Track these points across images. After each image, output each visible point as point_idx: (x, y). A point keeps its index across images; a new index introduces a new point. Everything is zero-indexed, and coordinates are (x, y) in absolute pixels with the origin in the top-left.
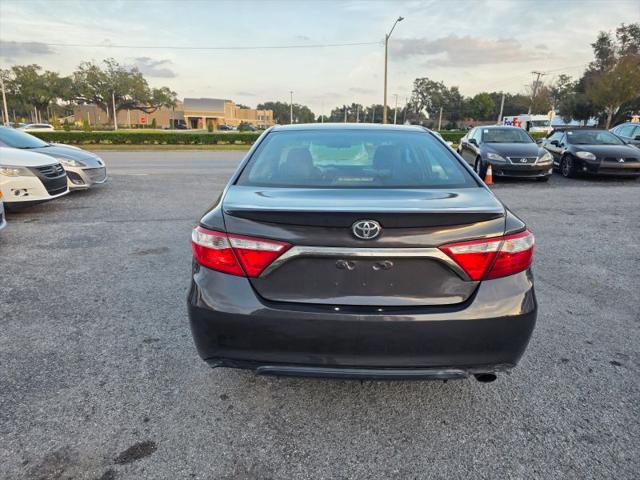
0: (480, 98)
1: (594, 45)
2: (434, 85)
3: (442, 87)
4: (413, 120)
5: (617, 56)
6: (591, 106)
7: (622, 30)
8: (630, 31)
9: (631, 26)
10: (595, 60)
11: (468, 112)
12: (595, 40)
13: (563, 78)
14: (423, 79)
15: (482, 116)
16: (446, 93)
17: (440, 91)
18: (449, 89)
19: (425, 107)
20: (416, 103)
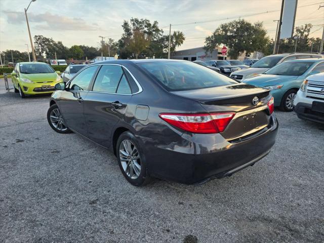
0: (75, 48)
1: (122, 26)
2: (47, 40)
3: (52, 41)
4: (39, 59)
5: (132, 31)
6: (127, 53)
7: (132, 20)
8: (135, 21)
9: (135, 19)
10: (124, 33)
11: (70, 55)
12: (123, 24)
13: (111, 40)
14: (40, 36)
15: (78, 57)
16: (55, 44)
17: (51, 43)
18: (57, 43)
19: (45, 52)
20: (38, 50)
